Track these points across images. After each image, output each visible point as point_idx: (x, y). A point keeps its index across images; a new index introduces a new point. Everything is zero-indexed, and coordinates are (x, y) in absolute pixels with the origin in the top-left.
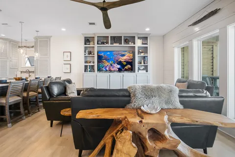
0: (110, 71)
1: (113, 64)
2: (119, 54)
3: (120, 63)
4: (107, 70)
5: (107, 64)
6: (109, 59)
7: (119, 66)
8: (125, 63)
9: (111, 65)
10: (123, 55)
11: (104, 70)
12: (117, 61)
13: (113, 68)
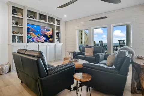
0: (37, 42)
1: (40, 36)
2: (45, 29)
3: (45, 36)
4: (34, 41)
5: (35, 36)
6: (36, 32)
7: (45, 38)
8: (49, 36)
9: (38, 37)
10: (48, 30)
11: (32, 41)
12: (43, 34)
13: (40, 39)
